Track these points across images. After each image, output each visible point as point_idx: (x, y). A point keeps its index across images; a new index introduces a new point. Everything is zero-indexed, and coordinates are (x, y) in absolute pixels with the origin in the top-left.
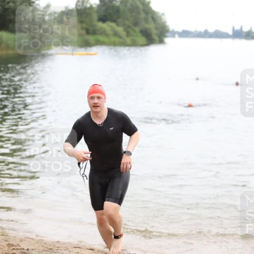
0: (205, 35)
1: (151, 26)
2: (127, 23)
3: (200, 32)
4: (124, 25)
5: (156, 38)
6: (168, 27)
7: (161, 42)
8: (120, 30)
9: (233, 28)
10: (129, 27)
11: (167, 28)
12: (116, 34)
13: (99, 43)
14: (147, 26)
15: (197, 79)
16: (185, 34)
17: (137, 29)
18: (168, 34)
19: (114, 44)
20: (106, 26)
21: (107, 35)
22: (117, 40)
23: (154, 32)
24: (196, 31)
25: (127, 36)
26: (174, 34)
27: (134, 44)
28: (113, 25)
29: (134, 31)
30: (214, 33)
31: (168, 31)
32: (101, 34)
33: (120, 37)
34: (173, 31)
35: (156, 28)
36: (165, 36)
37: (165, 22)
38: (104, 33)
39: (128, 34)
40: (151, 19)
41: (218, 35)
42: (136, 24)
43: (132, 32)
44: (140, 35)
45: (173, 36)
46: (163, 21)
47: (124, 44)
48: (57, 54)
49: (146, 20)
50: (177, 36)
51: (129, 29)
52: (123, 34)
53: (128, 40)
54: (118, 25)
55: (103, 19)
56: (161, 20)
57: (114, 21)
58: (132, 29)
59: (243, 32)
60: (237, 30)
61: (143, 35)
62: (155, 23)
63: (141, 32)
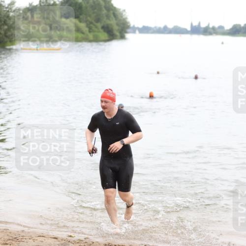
0: (165, 30)
1: (112, 22)
2: (89, 18)
3: (160, 28)
4: (86, 21)
5: (118, 34)
6: (129, 23)
7: (122, 37)
8: (83, 26)
9: (192, 24)
10: (91, 23)
11: (129, 25)
12: (78, 30)
14: (108, 22)
15: (158, 73)
16: (145, 30)
17: (99, 25)
18: (128, 30)
22: (80, 35)
23: (116, 28)
24: (155, 27)
25: (90, 32)
26: (134, 30)
27: (96, 40)
29: (96, 27)
30: (173, 28)
31: (128, 27)
33: (83, 33)
34: (134, 27)
35: (117, 24)
36: (126, 32)
37: (126, 18)
39: (90, 30)
41: (177, 31)
42: (98, 20)
43: (94, 28)
44: (101, 30)
45: (134, 32)
46: (124, 17)
50: (137, 32)
51: (91, 25)
52: (86, 30)
53: (91, 36)
54: (80, 22)
57: (77, 17)
58: (94, 25)
59: (201, 28)
60: (195, 26)
61: (105, 31)
62: (116, 20)
63: (103, 27)
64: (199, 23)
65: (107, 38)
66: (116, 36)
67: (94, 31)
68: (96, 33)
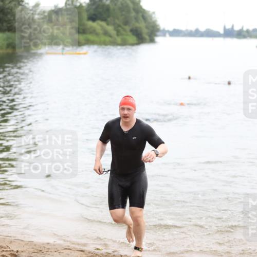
0: (196, 34)
1: (142, 25)
2: (117, 21)
3: (191, 31)
4: (114, 24)
5: (147, 37)
6: (159, 26)
7: (152, 41)
8: (110, 29)
9: (225, 27)
10: (119, 26)
11: (158, 27)
12: (106, 33)
13: (89, 42)
14: (137, 25)
16: (176, 33)
17: (128, 28)
18: (158, 33)
19: (104, 43)
20: (97, 25)
21: (97, 34)
22: (108, 39)
23: (145, 31)
24: (187, 30)
25: (118, 35)
26: (164, 33)
27: (124, 43)
28: (103, 24)
29: (125, 30)
30: (205, 32)
31: (158, 30)
32: (91, 33)
33: (110, 36)
34: (164, 30)
35: (147, 27)
36: (156, 36)
37: (156, 21)
38: (94, 32)
39: (118, 33)
40: (141, 18)
41: (210, 34)
42: (126, 23)
43: (122, 32)
44: (130, 33)
45: (164, 35)
46: (154, 19)
47: (114, 43)
48: (47, 53)
49: (137, 19)
50: (167, 35)
51: (120, 28)
52: (114, 33)
53: (119, 40)
55: (93, 18)
56: (151, 19)
57: (104, 20)
58: (123, 28)
59: (235, 31)
60: (228, 29)
61: (133, 34)
62: (145, 22)
63: (132, 31)
64: (233, 26)
65: (136, 42)
66: (145, 39)
67: (122, 35)
68: (125, 37)
